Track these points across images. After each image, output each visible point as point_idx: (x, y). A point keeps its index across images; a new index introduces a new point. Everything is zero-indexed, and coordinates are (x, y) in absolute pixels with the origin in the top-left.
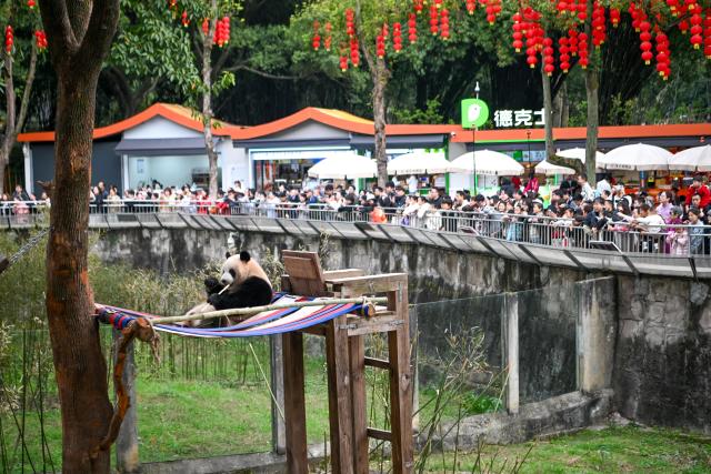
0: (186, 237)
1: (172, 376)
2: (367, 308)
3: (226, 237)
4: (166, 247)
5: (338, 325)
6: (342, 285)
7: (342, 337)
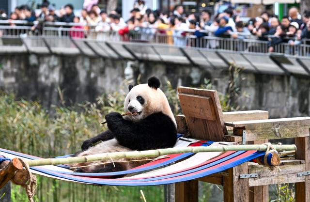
0: (78, 65)
2: (270, 156)
3: (123, 67)
4: (56, 76)
5: (238, 174)
6: (244, 128)
7: (242, 187)
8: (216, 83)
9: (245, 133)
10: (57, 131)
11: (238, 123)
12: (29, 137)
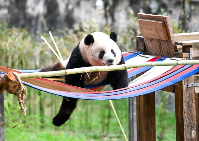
1: (42, 127)
5: (186, 83)
6: (190, 46)
7: (190, 94)
8: (170, 12)
9: (192, 50)
10: (42, 53)
11: (186, 42)
12: (19, 58)
